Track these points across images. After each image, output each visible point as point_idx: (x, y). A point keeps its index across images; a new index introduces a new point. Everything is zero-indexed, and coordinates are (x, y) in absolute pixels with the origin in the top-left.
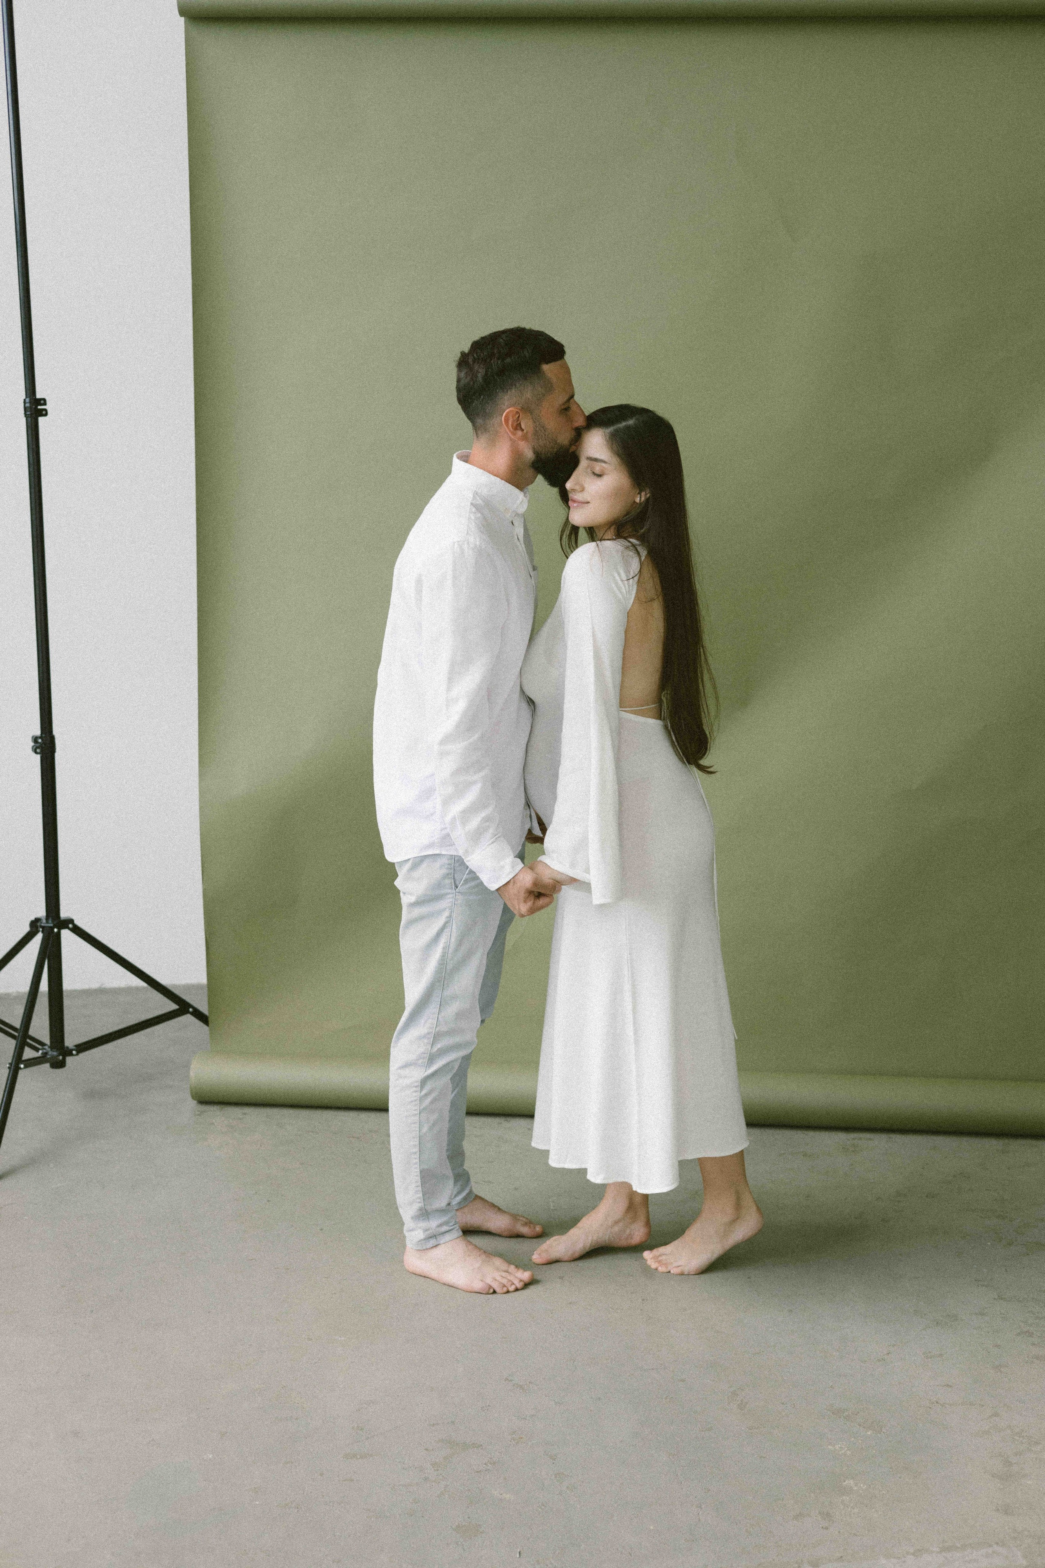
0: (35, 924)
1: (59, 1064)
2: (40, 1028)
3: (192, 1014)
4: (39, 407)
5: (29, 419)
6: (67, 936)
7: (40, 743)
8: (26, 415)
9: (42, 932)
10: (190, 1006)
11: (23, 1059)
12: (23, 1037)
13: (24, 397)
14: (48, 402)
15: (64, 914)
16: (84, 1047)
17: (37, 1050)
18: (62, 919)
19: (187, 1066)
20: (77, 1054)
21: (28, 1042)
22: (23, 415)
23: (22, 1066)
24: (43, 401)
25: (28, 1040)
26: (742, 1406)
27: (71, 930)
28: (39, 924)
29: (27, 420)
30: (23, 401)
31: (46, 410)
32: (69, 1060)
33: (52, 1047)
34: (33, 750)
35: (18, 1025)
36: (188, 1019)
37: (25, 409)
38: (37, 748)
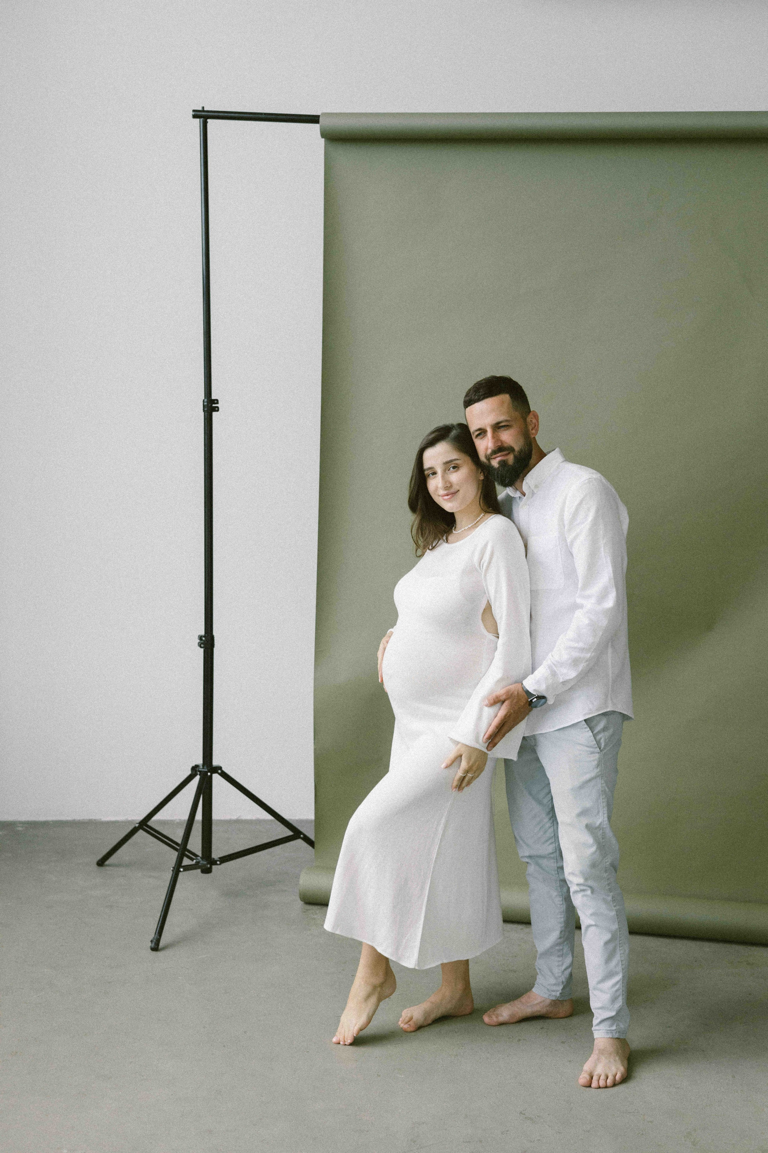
0: (195, 769)
1: (207, 871)
2: (195, 844)
3: (303, 839)
4: (214, 405)
5: (206, 413)
6: (216, 779)
7: (204, 640)
8: (204, 411)
9: (200, 775)
10: (301, 833)
11: (183, 865)
12: (183, 850)
13: (204, 398)
14: (219, 402)
15: (215, 763)
16: (225, 859)
17: (192, 859)
18: (214, 766)
19: (298, 877)
20: (220, 864)
21: (186, 854)
22: (202, 411)
23: (182, 870)
24: (216, 401)
25: (186, 853)
26: (694, 1144)
27: (219, 774)
28: (197, 769)
29: (204, 413)
30: (202, 401)
31: (218, 407)
32: (214, 867)
33: (202, 858)
34: (198, 646)
35: (179, 841)
36: (299, 842)
37: (204, 406)
38: (202, 643)
